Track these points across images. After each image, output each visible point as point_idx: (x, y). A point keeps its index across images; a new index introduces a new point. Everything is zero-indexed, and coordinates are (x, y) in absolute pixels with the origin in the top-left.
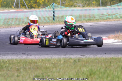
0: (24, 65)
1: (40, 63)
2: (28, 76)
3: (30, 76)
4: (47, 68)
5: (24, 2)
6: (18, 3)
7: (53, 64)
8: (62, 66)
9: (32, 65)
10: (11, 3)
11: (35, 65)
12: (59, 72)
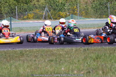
0: (42, 53)
1: (55, 52)
2: (44, 60)
3: (45, 60)
4: (60, 55)
5: (50, 16)
6: (46, 17)
7: (66, 52)
8: (73, 53)
9: (49, 53)
10: (41, 17)
11: (51, 53)
12: (70, 57)
